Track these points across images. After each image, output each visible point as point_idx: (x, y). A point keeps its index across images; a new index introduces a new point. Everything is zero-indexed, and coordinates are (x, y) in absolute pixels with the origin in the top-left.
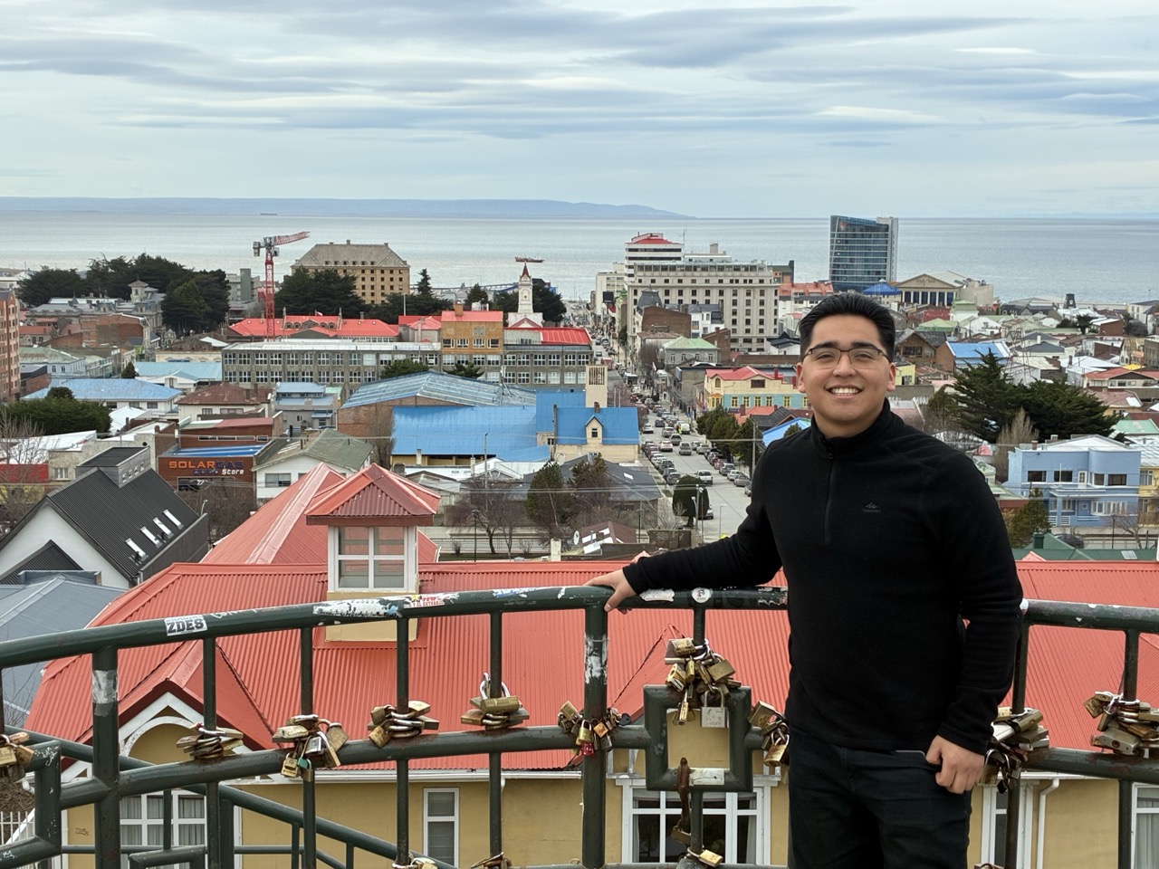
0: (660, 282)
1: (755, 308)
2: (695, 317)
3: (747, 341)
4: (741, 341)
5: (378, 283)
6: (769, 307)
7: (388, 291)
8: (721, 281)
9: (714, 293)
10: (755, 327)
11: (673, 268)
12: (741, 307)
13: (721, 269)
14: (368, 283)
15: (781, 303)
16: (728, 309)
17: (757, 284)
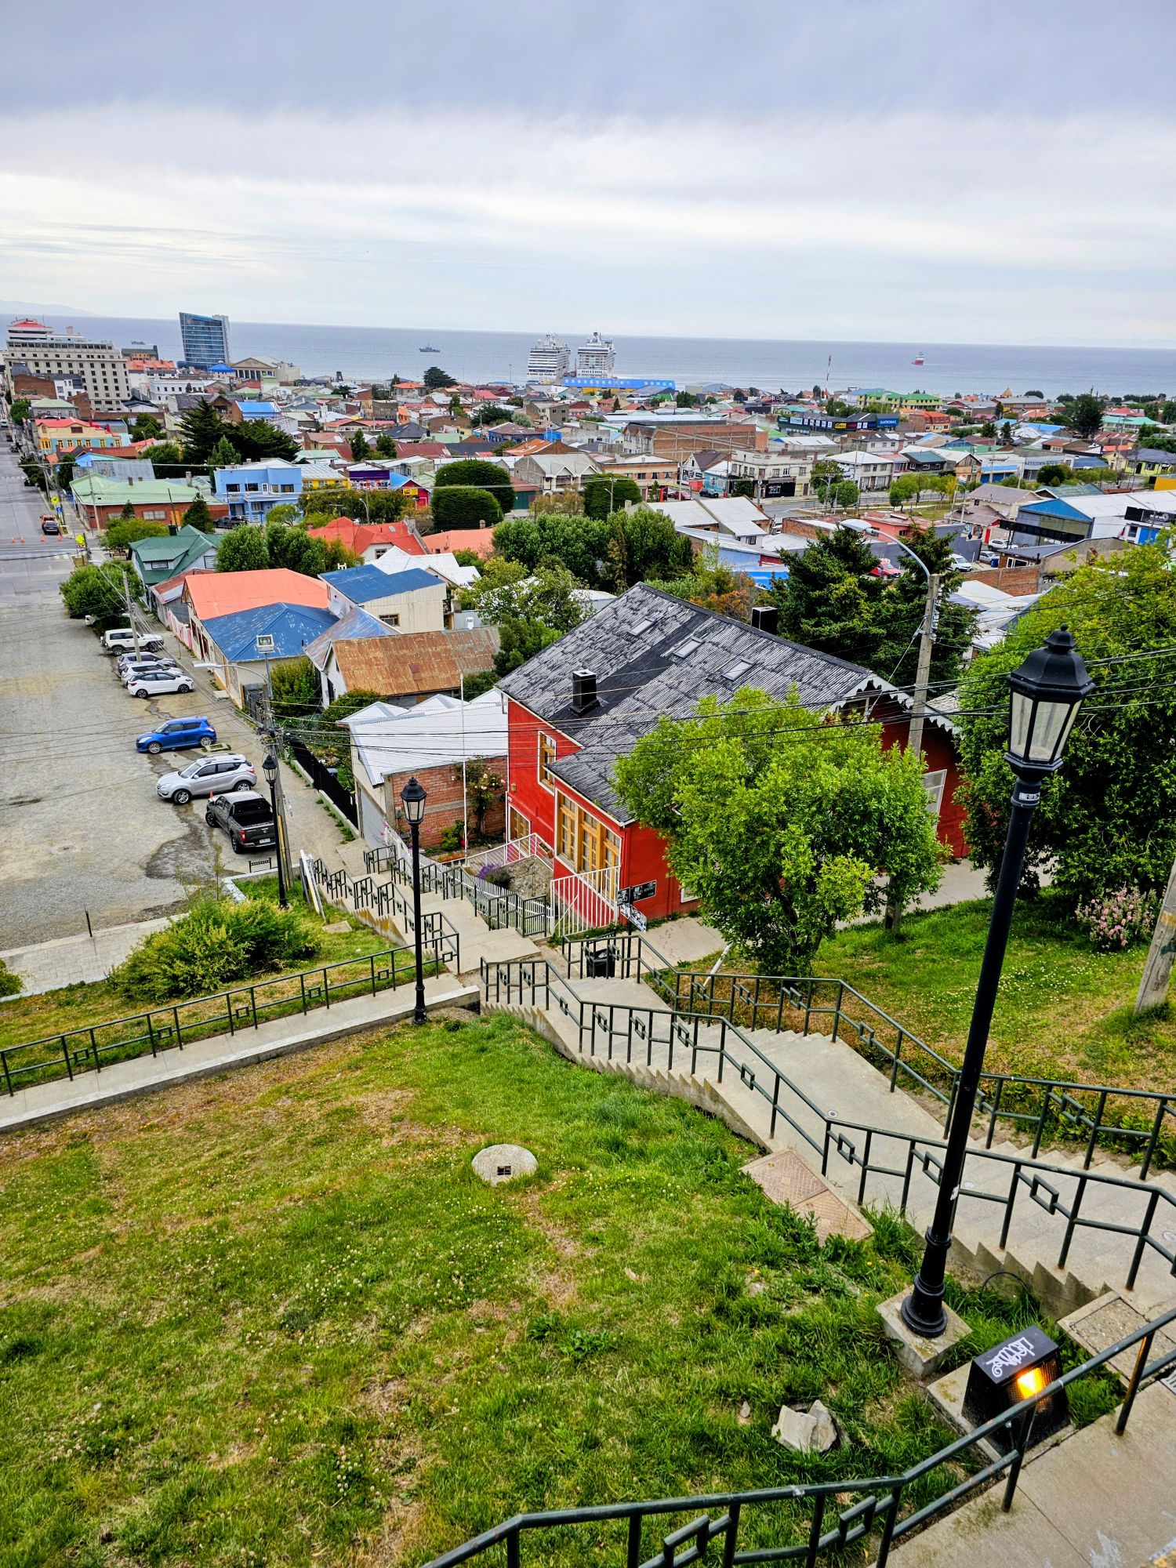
0: (29, 356)
1: (110, 377)
2: (58, 383)
3: (109, 402)
4: (102, 402)
6: (121, 376)
8: (80, 356)
10: (112, 392)
11: (38, 345)
12: (99, 377)
13: (78, 346)
15: (131, 376)
16: (88, 377)
17: (107, 358)
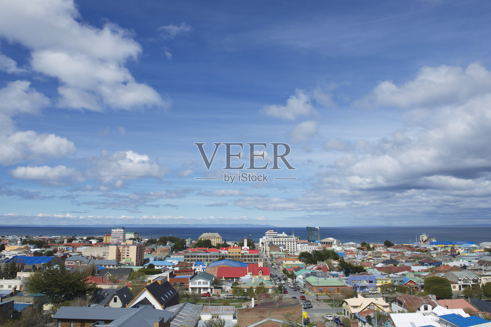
0: (273, 240)
1: (292, 245)
2: (280, 247)
3: (291, 252)
4: (290, 252)
5: (216, 241)
6: (295, 245)
7: (218, 243)
8: (285, 240)
9: (284, 242)
10: (292, 249)
12: (290, 245)
13: (285, 237)
14: (214, 241)
15: (298, 244)
16: (287, 246)
17: (292, 240)
